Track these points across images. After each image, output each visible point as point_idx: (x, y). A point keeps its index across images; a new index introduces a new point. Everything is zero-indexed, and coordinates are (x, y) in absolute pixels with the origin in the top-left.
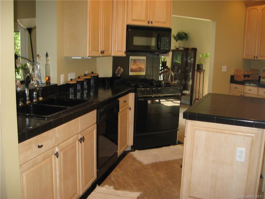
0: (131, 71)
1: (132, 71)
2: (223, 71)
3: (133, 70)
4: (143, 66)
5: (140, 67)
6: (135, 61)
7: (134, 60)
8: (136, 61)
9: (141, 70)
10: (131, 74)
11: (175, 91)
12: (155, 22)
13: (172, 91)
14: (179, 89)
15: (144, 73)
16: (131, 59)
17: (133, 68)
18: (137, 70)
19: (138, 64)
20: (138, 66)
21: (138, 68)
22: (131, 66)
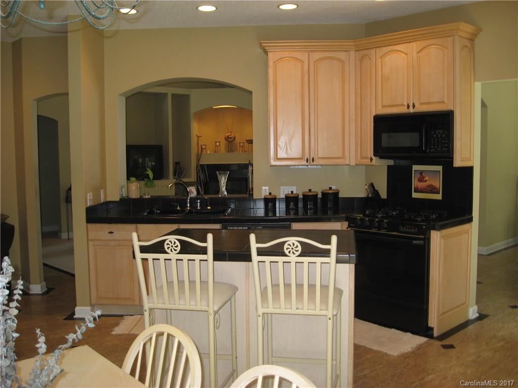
0: (415, 192)
1: (416, 190)
3: (419, 189)
4: (438, 183)
5: (432, 185)
6: (421, 173)
7: (421, 171)
8: (423, 174)
9: (434, 190)
10: (415, 195)
11: (415, 229)
12: (422, 104)
13: (409, 229)
14: (424, 227)
15: (439, 197)
16: (415, 170)
17: (419, 186)
18: (425, 189)
19: (427, 178)
20: (428, 183)
21: (427, 187)
22: (415, 183)
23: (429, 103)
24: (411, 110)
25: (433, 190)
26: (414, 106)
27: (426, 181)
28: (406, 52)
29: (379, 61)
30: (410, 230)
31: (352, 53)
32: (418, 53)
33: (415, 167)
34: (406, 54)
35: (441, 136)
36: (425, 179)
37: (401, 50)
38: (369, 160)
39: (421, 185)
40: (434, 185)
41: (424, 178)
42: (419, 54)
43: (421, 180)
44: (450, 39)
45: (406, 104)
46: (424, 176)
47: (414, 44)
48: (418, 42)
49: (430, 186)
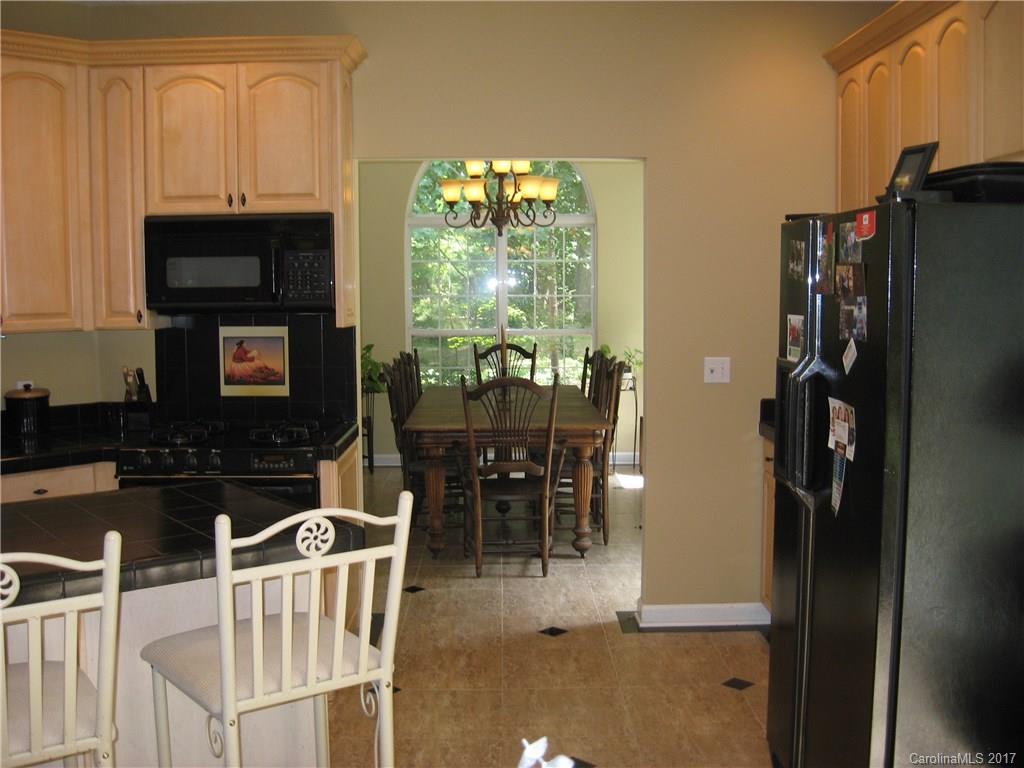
0: (226, 383)
1: (230, 381)
2: (708, 378)
3: (237, 378)
4: (280, 362)
5: (266, 368)
6: (241, 343)
7: (238, 341)
8: (245, 345)
9: (272, 378)
10: (227, 391)
11: (289, 462)
12: (260, 196)
13: (275, 462)
14: (310, 455)
15: (284, 391)
16: (224, 338)
17: (237, 372)
18: (251, 376)
19: (254, 353)
20: (258, 363)
21: (255, 371)
22: (226, 364)
23: (277, 196)
24: (237, 209)
25: (268, 377)
26: (243, 200)
27: (252, 360)
28: (222, 83)
29: (153, 96)
30: (277, 466)
31: (82, 71)
32: (251, 87)
33: (225, 332)
34: (223, 88)
35: (311, 265)
36: (249, 355)
37: (212, 76)
38: (136, 319)
39: (241, 368)
40: (270, 366)
41: (246, 353)
42: (252, 91)
43: (241, 356)
44: (324, 66)
45: (223, 196)
46: (248, 349)
47: (242, 68)
48: (251, 65)
49: (260, 370)
